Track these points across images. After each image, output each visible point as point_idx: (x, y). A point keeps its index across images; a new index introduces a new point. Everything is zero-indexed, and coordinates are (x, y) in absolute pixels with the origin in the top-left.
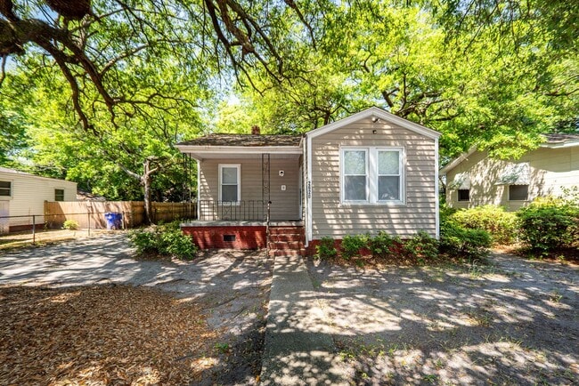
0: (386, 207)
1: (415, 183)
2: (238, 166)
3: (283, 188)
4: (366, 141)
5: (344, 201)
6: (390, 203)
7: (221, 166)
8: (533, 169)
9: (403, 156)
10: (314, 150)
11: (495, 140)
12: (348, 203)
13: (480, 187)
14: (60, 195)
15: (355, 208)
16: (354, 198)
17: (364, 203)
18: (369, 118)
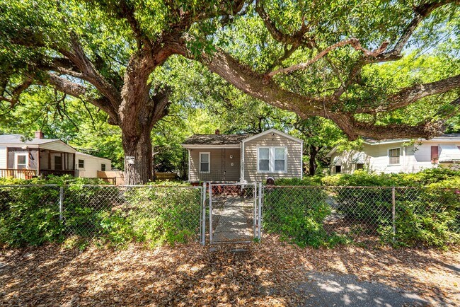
0: (278, 174)
1: (291, 163)
2: (209, 153)
3: (232, 164)
4: (269, 144)
5: (259, 171)
6: (280, 172)
7: (201, 153)
8: (366, 155)
9: (286, 150)
10: (245, 148)
11: (338, 141)
12: (260, 172)
13: (345, 165)
14: (103, 167)
15: (263, 174)
16: (263, 169)
17: (268, 172)
18: (270, 133)
